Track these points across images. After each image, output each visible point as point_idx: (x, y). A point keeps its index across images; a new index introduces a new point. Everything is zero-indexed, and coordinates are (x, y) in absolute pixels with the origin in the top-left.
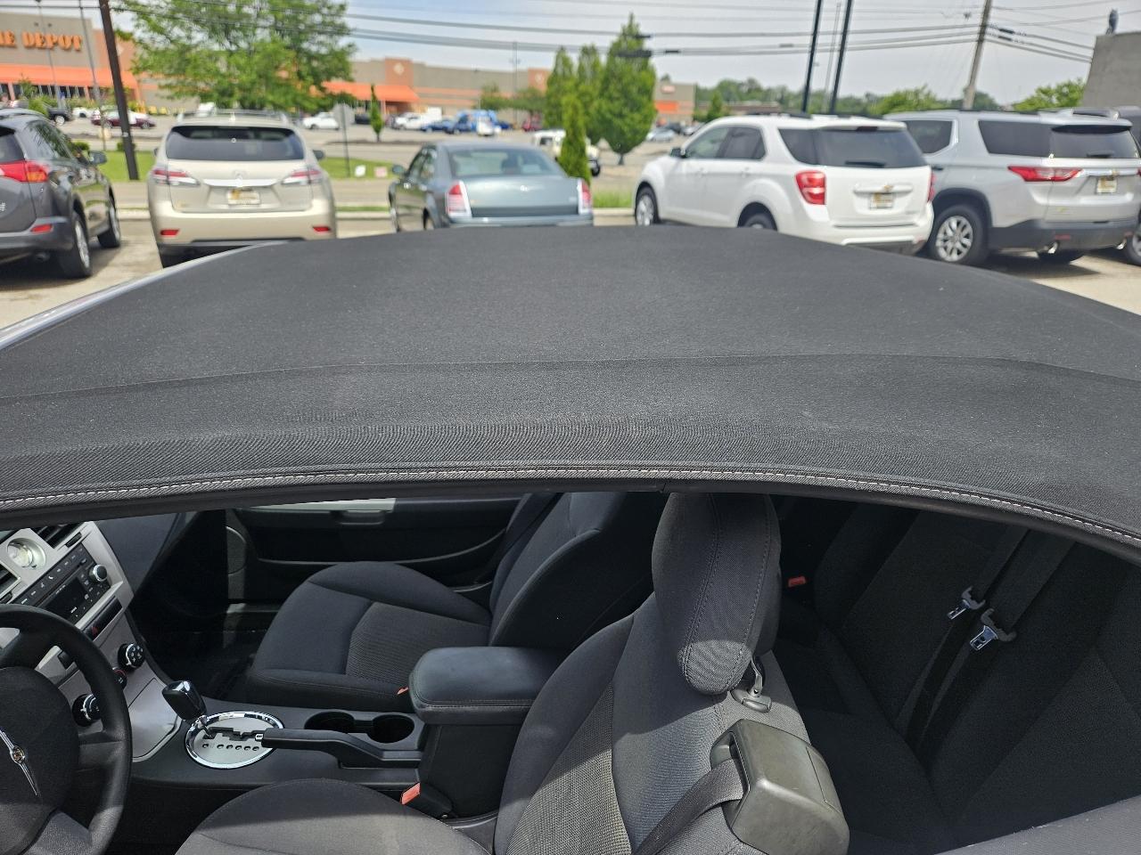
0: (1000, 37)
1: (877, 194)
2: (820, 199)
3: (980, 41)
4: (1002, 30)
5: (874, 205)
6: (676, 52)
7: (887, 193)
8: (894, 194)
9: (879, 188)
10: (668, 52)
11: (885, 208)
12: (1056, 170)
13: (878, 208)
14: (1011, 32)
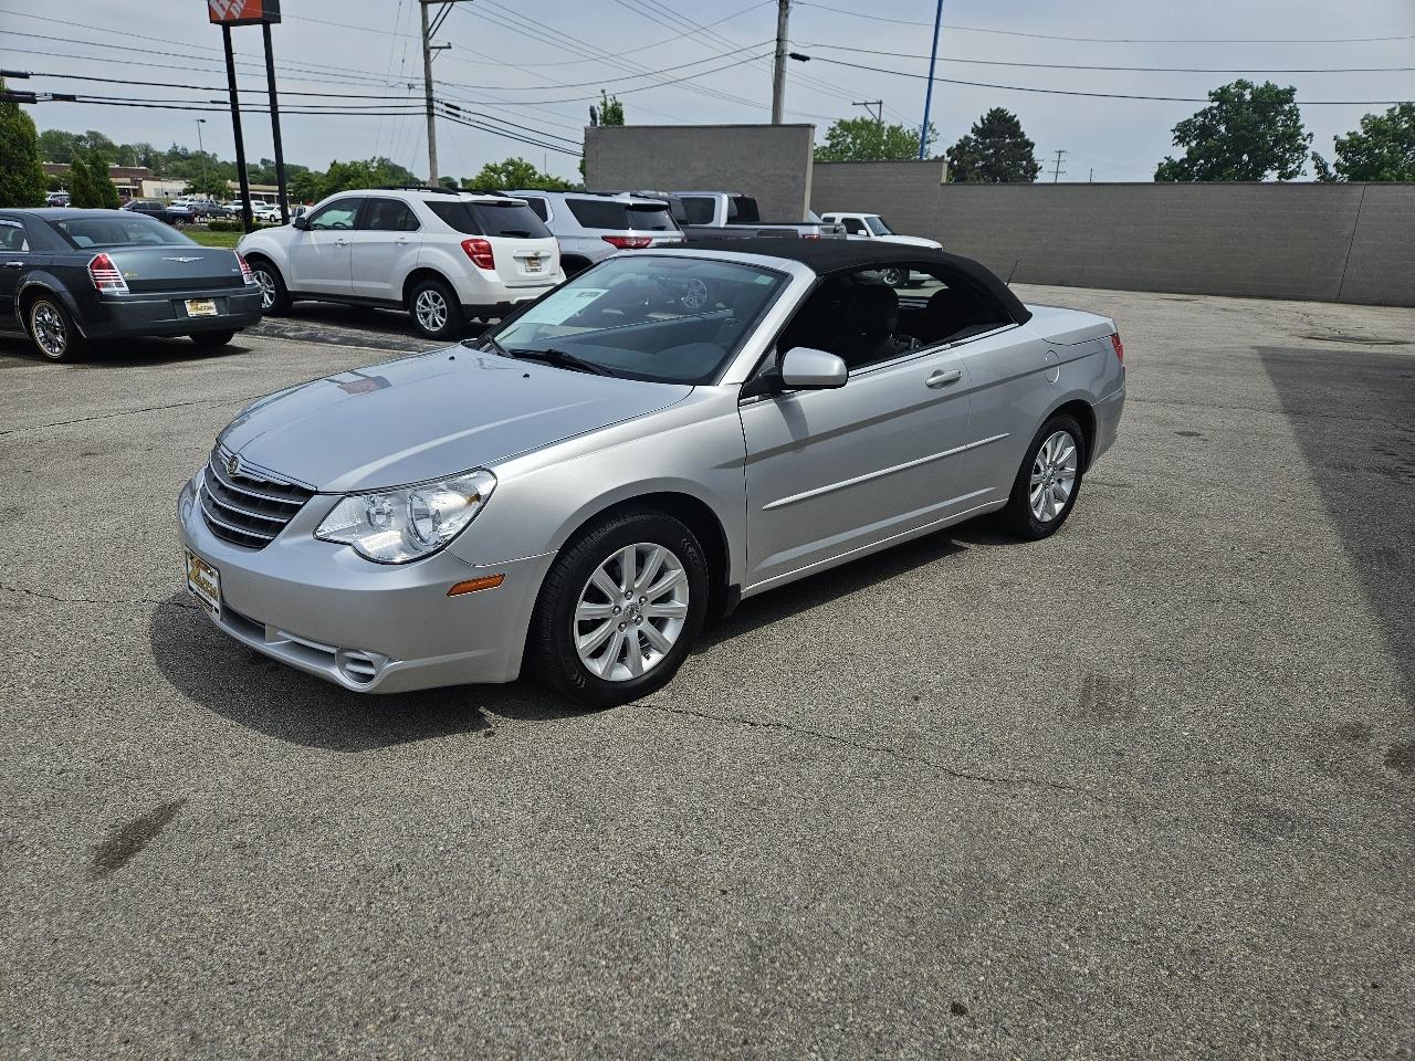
0: (448, 112)
1: (529, 259)
2: (488, 263)
3: (431, 115)
4: (447, 105)
5: (529, 268)
6: (71, 98)
7: (536, 259)
8: (539, 258)
9: (531, 255)
10: (56, 97)
11: (536, 270)
12: (636, 238)
13: (532, 270)
14: (458, 109)
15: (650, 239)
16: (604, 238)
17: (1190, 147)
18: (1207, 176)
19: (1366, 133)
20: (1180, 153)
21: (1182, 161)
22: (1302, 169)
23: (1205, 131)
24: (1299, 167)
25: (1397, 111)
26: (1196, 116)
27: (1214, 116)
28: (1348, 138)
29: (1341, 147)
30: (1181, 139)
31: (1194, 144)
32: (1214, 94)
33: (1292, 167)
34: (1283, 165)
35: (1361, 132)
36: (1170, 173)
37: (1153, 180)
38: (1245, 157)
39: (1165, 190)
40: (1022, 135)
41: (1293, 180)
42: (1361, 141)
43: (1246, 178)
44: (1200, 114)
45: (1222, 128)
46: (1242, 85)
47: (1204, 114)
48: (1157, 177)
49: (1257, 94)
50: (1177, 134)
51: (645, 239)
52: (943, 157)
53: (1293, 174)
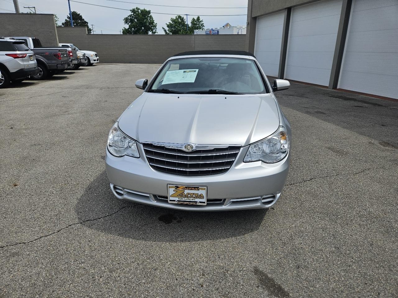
15: (26, 54)
16: (7, 55)
17: (129, 25)
18: (135, 33)
19: (172, 22)
20: (127, 26)
21: (128, 29)
22: (157, 31)
23: (132, 21)
24: (156, 31)
25: (177, 17)
26: (128, 16)
27: (133, 17)
28: (169, 24)
29: (168, 26)
30: (126, 22)
31: (130, 24)
32: (132, 10)
33: (154, 31)
34: (152, 30)
35: (171, 22)
36: (126, 32)
37: (122, 34)
38: (143, 28)
39: (126, 36)
40: (83, 20)
41: (155, 34)
42: (172, 25)
43: (144, 34)
44: (129, 16)
45: (136, 20)
46: (138, 9)
47: (130, 16)
48: (123, 32)
49: (142, 11)
50: (125, 21)
51: (24, 54)
52: (61, 26)
53: (155, 32)
